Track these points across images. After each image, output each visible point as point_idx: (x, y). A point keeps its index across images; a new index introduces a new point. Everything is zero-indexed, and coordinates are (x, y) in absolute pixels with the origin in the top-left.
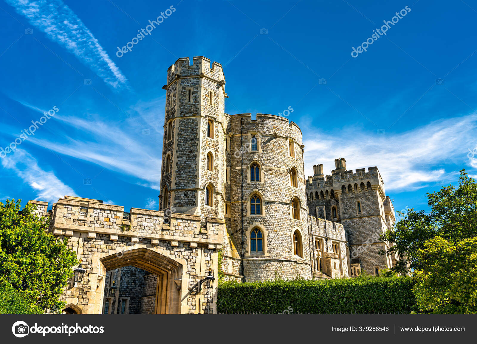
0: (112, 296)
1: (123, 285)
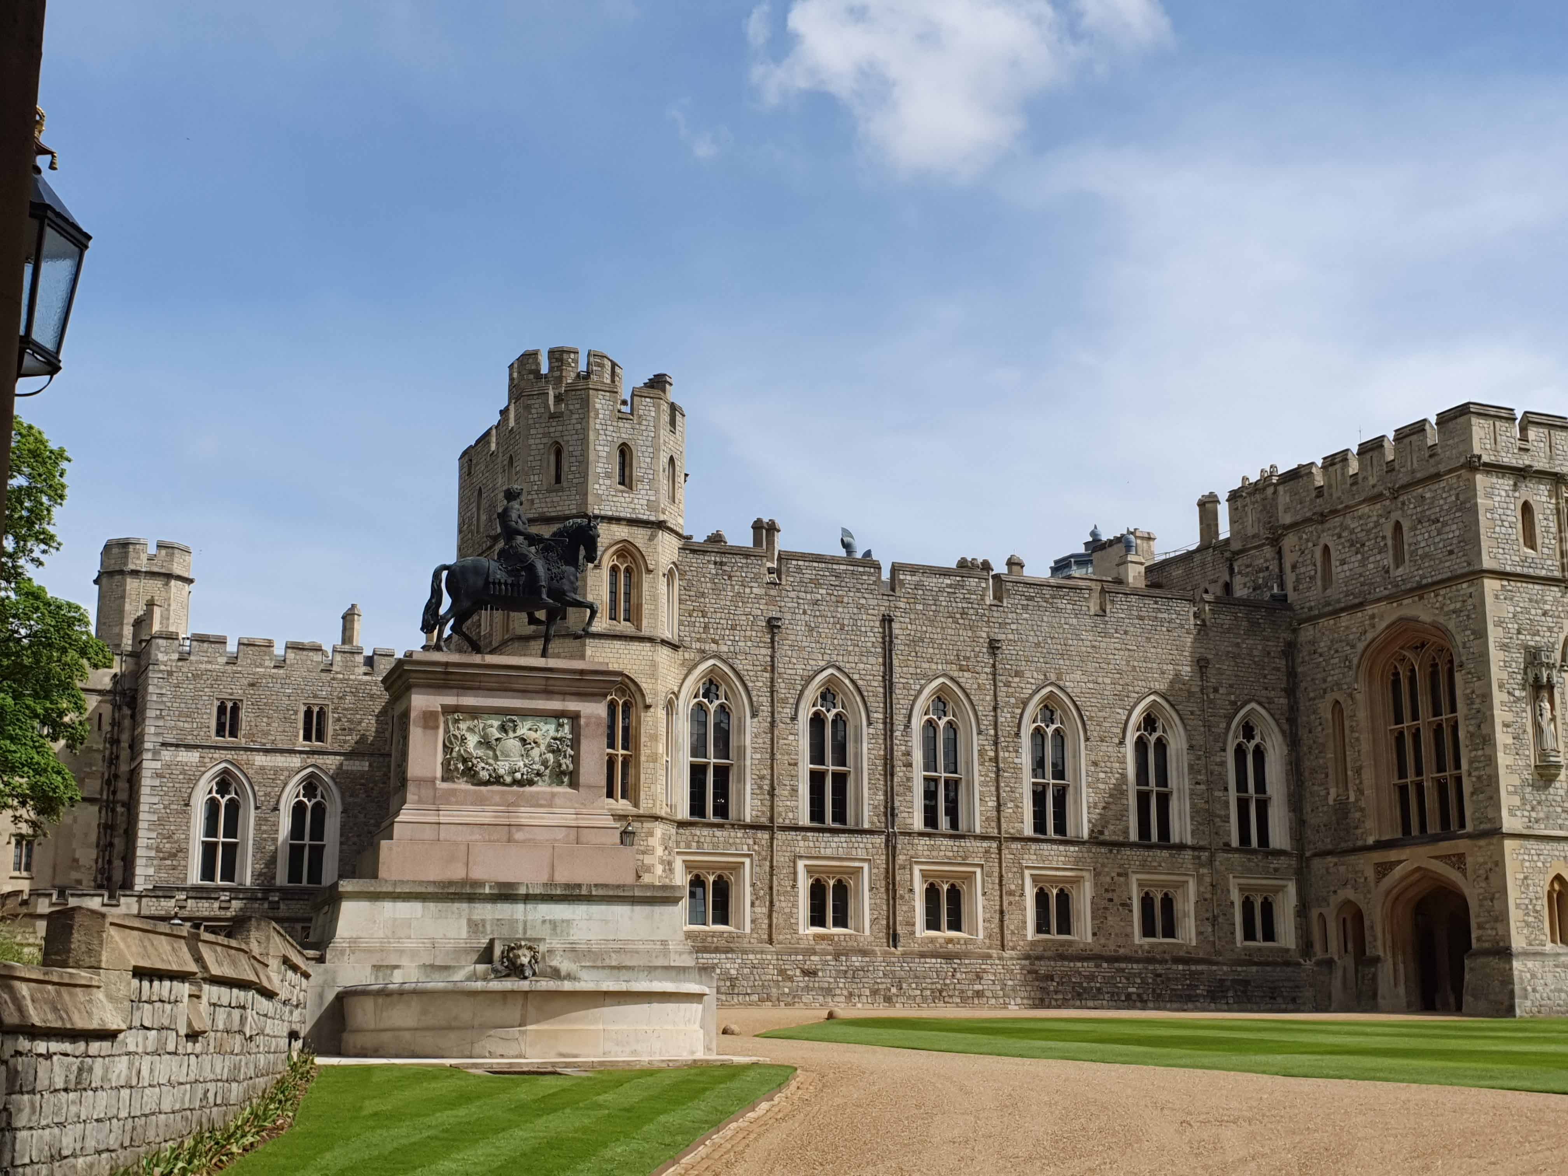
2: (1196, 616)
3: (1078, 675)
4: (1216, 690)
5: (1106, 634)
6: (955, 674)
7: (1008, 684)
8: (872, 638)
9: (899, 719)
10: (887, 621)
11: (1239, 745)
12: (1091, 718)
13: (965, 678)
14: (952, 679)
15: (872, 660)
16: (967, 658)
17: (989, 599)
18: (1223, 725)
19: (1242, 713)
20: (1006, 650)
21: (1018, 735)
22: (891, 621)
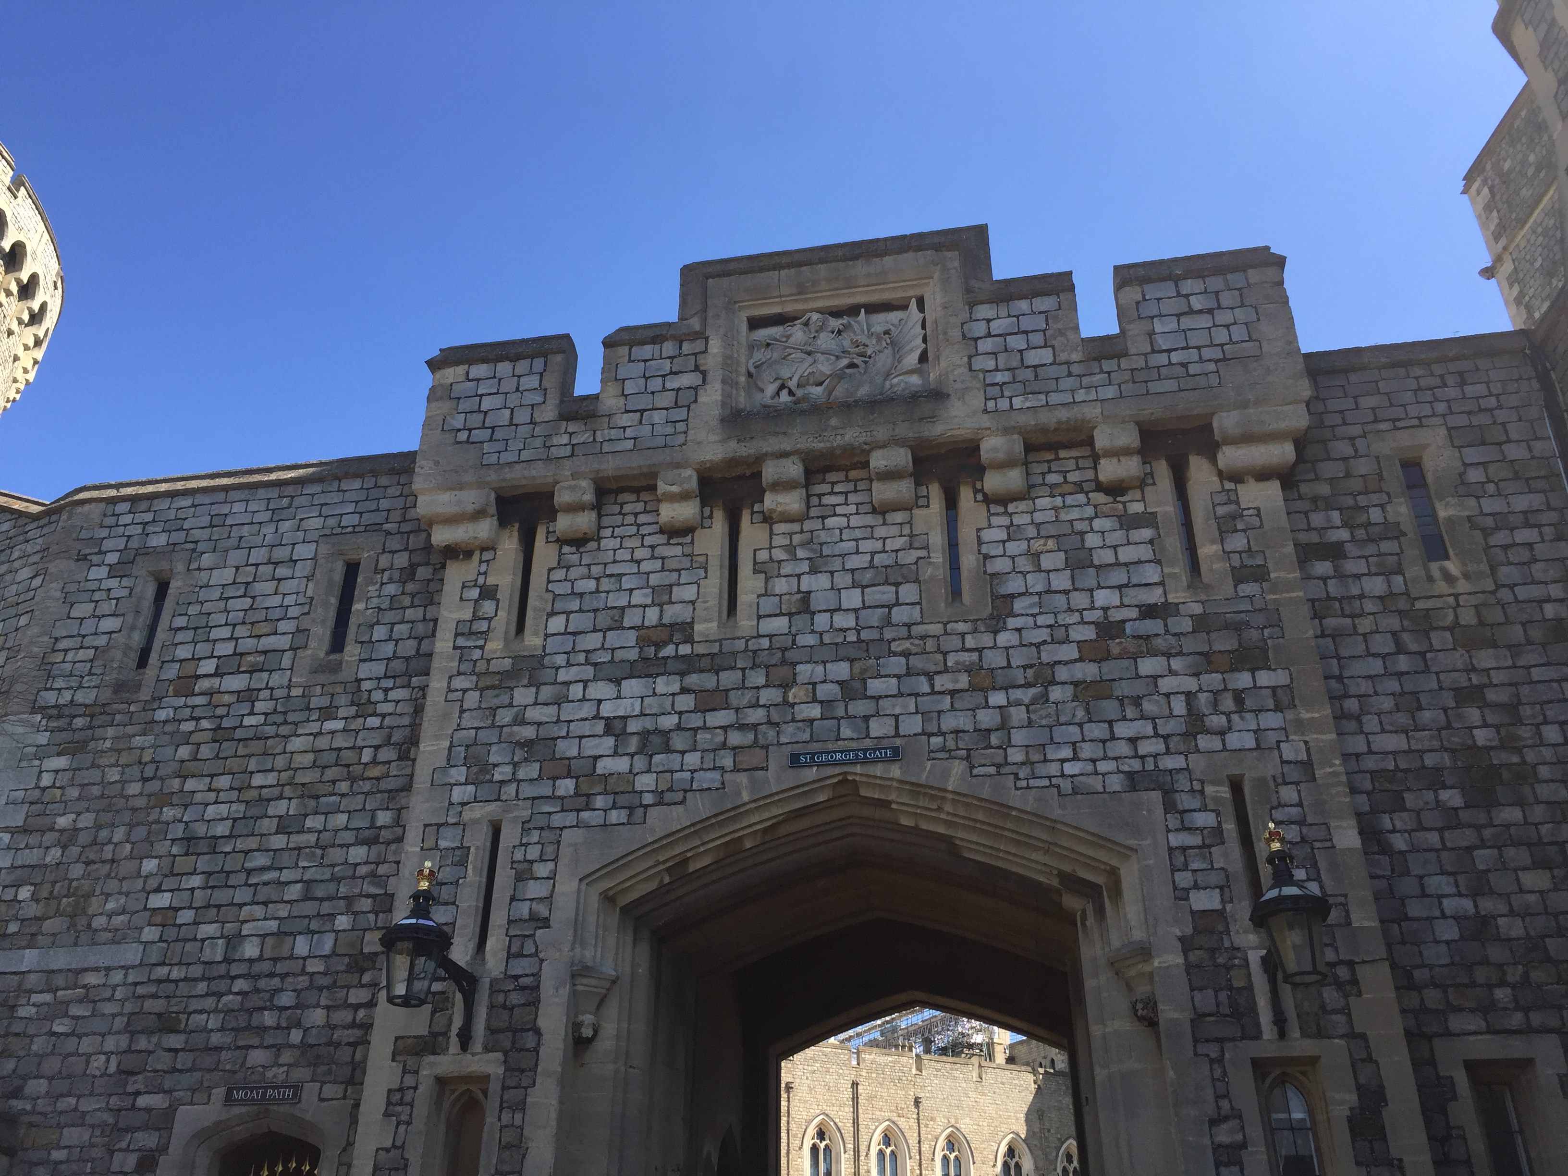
0: (1321, 1033)
1: (1415, 909)
2: (1035, 1082)
3: (967, 1120)
4: (1049, 1131)
5: (983, 1094)
6: (895, 1119)
7: (926, 1126)
8: (848, 1094)
9: (863, 1148)
10: (855, 1085)
11: (1064, 1168)
12: (976, 1149)
13: (901, 1122)
14: (894, 1122)
15: (847, 1109)
16: (902, 1109)
17: (914, 1071)
18: (1054, 1154)
19: (1065, 1146)
20: (924, 1104)
21: (933, 1160)
22: (857, 1084)
